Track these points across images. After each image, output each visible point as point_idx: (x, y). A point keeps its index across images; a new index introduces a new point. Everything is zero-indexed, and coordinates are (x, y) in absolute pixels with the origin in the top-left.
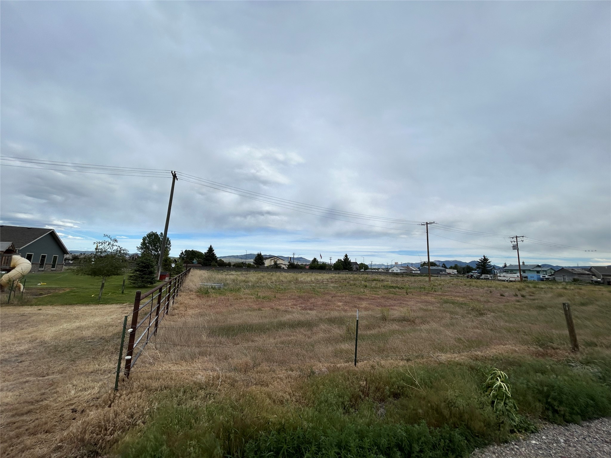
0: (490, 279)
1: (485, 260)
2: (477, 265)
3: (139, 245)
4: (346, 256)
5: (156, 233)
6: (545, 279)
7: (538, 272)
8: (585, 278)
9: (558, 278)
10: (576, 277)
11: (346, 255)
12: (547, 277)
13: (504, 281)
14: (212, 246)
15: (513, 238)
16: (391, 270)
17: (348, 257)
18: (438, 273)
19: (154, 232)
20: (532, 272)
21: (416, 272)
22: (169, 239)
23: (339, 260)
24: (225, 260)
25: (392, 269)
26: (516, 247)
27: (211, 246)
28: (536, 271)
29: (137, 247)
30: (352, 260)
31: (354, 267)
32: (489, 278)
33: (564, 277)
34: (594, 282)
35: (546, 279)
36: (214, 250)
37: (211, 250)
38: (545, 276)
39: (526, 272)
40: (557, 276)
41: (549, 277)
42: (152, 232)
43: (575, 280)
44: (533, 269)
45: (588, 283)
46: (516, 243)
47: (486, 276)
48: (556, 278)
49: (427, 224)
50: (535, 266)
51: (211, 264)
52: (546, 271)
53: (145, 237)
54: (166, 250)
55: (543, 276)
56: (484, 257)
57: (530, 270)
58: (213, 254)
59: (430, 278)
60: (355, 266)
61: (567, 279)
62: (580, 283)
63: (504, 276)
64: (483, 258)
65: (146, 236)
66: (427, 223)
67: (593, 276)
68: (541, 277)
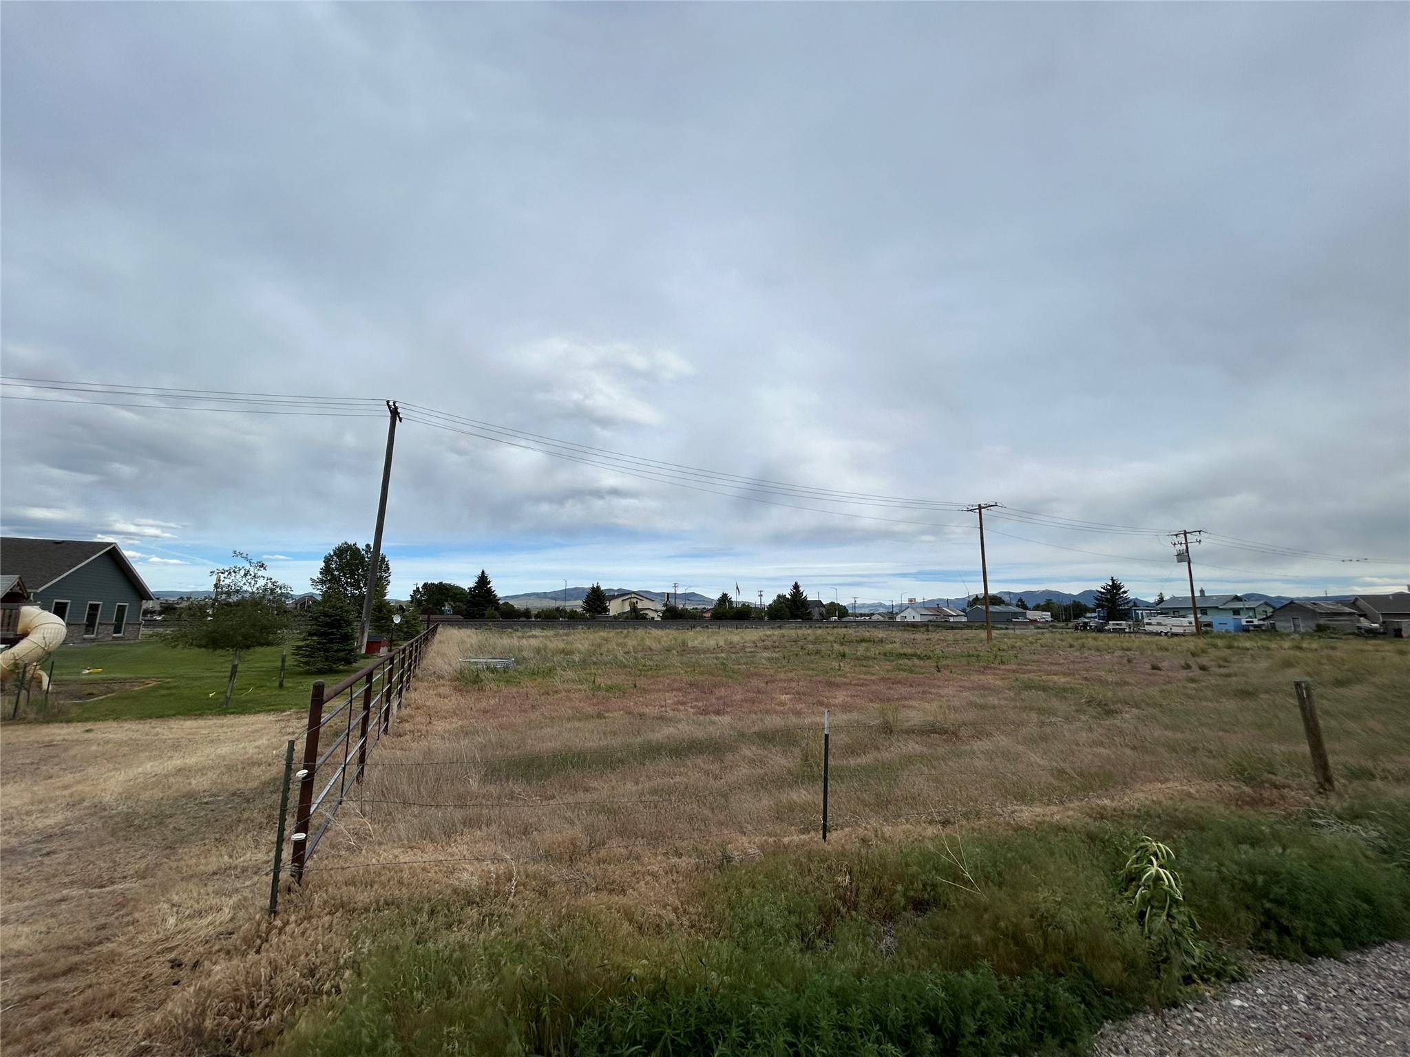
0: (1127, 630)
1: (1115, 587)
2: (1097, 599)
3: (317, 575)
4: (796, 587)
5: (354, 545)
6: (1251, 628)
7: (1236, 612)
8: (1342, 622)
9: (1283, 625)
10: (1322, 621)
11: (796, 584)
12: (1256, 622)
13: (1159, 634)
14: (487, 572)
15: (1176, 535)
16: (899, 616)
17: (801, 589)
18: (1009, 621)
19: (351, 542)
20: (1220, 611)
21: (957, 619)
22: (386, 559)
23: (779, 596)
24: (517, 605)
25: (902, 614)
26: (1184, 557)
27: (483, 572)
28: (1231, 609)
29: (312, 579)
30: (810, 595)
31: (816, 612)
32: (1124, 629)
33: (1296, 621)
34: (1363, 631)
35: (1256, 626)
36: (490, 582)
37: (483, 580)
38: (1252, 622)
39: (1208, 612)
40: (1281, 621)
41: (1262, 622)
42: (346, 543)
43: (1320, 629)
44: (1224, 604)
45: (1350, 634)
46: (1184, 547)
47: (1117, 624)
48: (1278, 624)
49: (980, 508)
50: (1229, 599)
51: (484, 615)
52: (1254, 609)
53: (330, 554)
54: (379, 585)
55: (1247, 622)
56: (1112, 580)
57: (1217, 608)
58: (490, 592)
59: (989, 634)
60: (816, 609)
61: (1303, 626)
62: (1333, 636)
63: (1159, 624)
64: (1111, 583)
65: (332, 553)
66: (980, 505)
67: (1362, 619)
68: (1244, 623)
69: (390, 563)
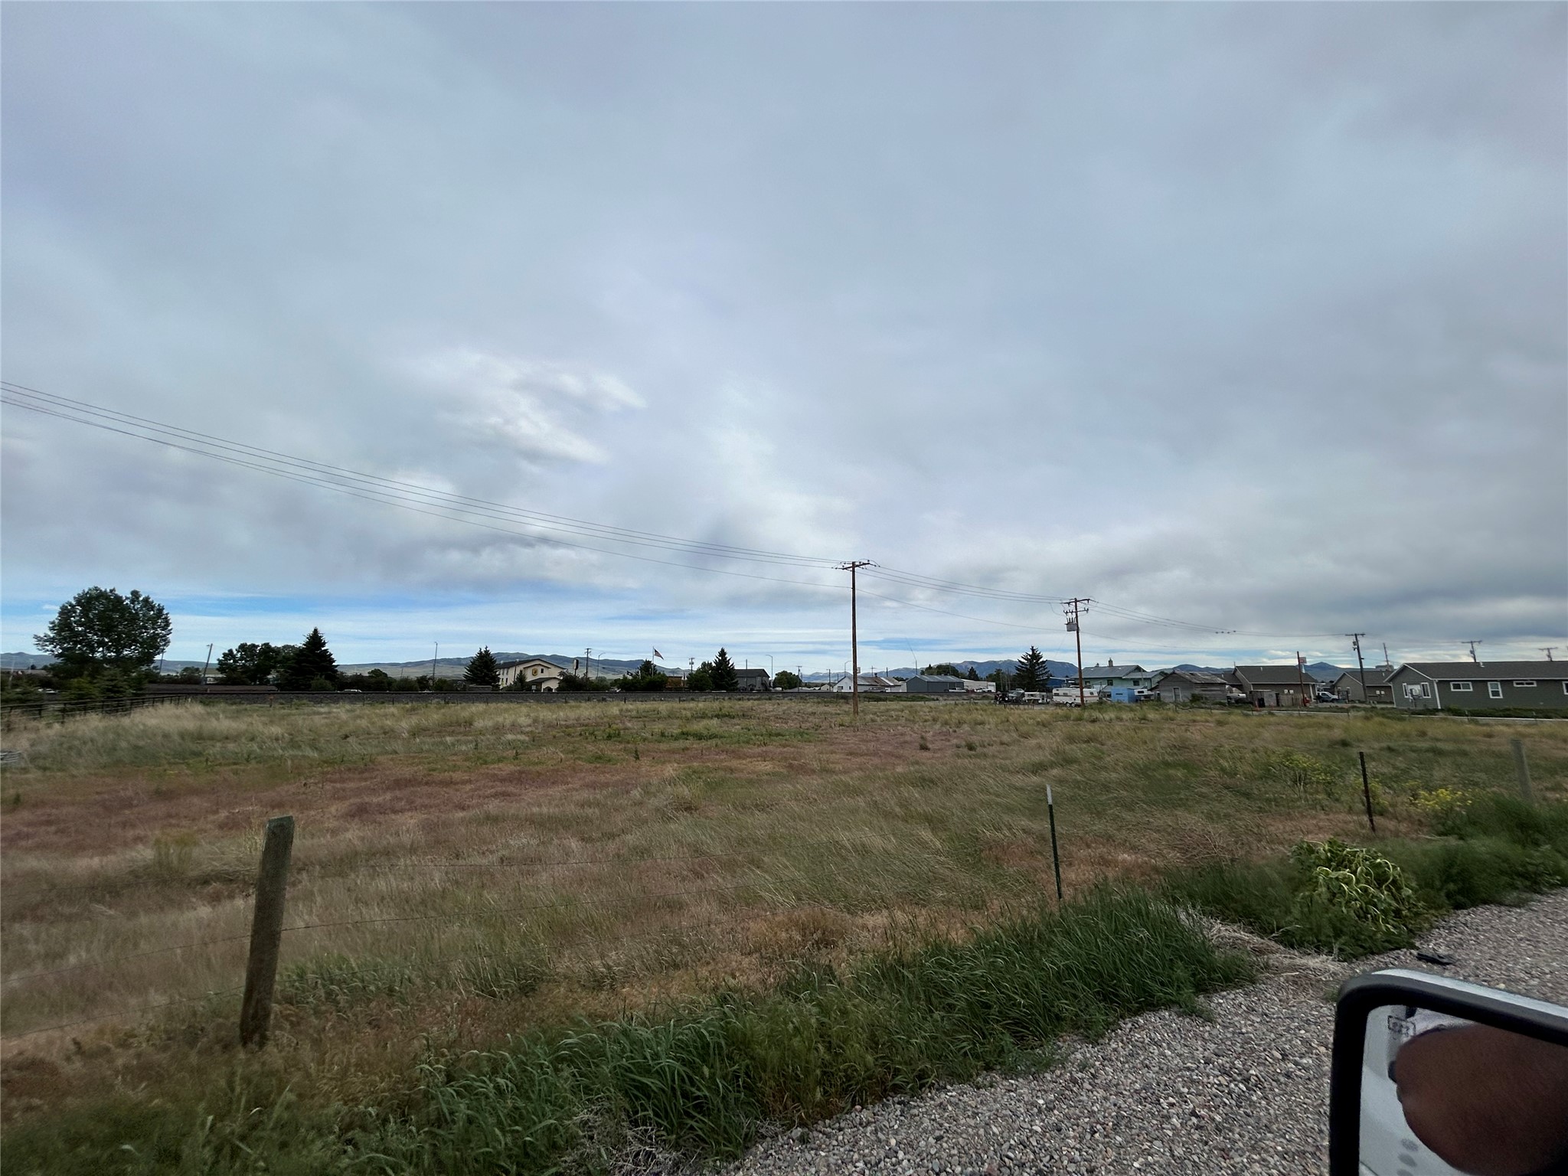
1: (1035, 656)
2: (1018, 669)
3: (45, 631)
4: (723, 653)
5: (111, 591)
6: (1142, 698)
7: (1136, 682)
8: (1216, 692)
9: (1167, 695)
10: (1197, 691)
11: (723, 650)
12: (1146, 692)
13: (1065, 705)
14: (321, 631)
15: (1069, 603)
16: (836, 686)
17: (728, 656)
18: (946, 691)
19: (106, 587)
20: (1125, 682)
21: (894, 690)
22: (165, 612)
23: (704, 664)
26: (1073, 626)
27: (316, 631)
28: (1132, 679)
29: (36, 637)
32: (1038, 700)
33: (1177, 691)
34: (1231, 701)
35: (1146, 696)
36: (324, 643)
37: (315, 640)
38: (1143, 692)
39: (1114, 682)
40: (1164, 691)
41: (1150, 693)
42: (96, 589)
43: (1195, 699)
44: (1127, 674)
45: (1217, 704)
46: (1074, 615)
47: (1032, 695)
48: (1162, 694)
49: (854, 565)
50: (1130, 670)
52: (1150, 679)
53: (71, 605)
55: (1139, 692)
56: (1033, 650)
57: (1120, 678)
59: (856, 705)
60: (759, 679)
61: (1183, 696)
62: (1203, 705)
63: (1065, 695)
64: (1031, 653)
65: (74, 603)
66: (853, 563)
67: (1234, 689)
68: (1137, 694)
69: (172, 618)
